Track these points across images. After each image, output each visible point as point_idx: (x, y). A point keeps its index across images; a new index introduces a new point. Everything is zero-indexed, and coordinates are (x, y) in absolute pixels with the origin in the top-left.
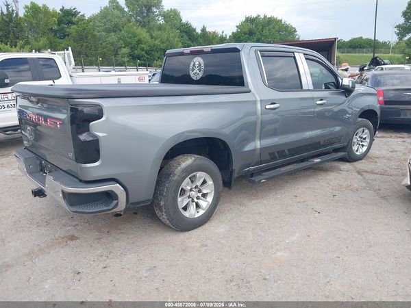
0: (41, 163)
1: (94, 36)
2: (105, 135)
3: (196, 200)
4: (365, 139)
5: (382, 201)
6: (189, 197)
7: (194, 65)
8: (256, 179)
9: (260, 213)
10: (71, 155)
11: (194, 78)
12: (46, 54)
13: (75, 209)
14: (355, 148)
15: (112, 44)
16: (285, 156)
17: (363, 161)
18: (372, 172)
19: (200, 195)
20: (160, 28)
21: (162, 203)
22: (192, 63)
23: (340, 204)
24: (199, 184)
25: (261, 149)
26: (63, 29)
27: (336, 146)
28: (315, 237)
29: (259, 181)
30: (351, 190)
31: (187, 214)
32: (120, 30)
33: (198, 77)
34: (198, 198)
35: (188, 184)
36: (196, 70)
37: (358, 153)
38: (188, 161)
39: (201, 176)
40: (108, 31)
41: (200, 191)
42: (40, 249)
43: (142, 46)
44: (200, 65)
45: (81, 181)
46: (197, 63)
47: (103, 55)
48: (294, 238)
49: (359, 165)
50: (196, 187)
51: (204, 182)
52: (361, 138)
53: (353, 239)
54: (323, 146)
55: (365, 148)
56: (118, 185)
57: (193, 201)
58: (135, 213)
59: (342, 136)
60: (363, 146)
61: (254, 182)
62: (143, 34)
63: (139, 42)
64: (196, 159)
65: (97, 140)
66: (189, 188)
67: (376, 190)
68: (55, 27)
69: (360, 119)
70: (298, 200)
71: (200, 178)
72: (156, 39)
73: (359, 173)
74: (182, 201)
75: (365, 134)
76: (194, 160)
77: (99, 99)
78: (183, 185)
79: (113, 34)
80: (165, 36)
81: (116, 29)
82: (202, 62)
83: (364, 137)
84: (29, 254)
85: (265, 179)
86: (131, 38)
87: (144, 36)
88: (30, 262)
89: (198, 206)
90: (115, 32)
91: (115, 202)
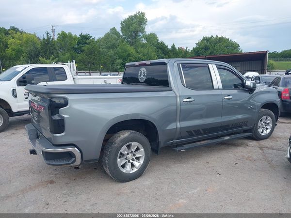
0: (37, 133)
1: (99, 52)
2: (68, 116)
3: (131, 161)
4: (268, 124)
5: (270, 169)
6: (126, 159)
7: (141, 73)
8: (177, 149)
9: (178, 173)
10: (48, 128)
11: (141, 81)
12: (59, 65)
13: (48, 162)
14: (260, 130)
15: (111, 57)
16: (201, 134)
17: (267, 140)
18: (272, 148)
19: (134, 158)
20: (143, 46)
21: (106, 162)
22: (140, 72)
23: (238, 170)
24: (133, 150)
25: (180, 128)
26: (80, 47)
27: (245, 128)
28: (211, 191)
29: (180, 151)
30: (250, 160)
31: (124, 171)
32: (117, 48)
33: (143, 81)
34: (133, 160)
35: (125, 150)
36: (142, 76)
37: (263, 134)
38: (125, 134)
39: (135, 145)
40: (109, 48)
41: (134, 155)
42: (30, 188)
43: (131, 58)
44: (144, 72)
45: (53, 145)
46: (143, 72)
47: (104, 64)
48: (195, 191)
49: (263, 143)
50: (132, 152)
51: (138, 149)
52: (266, 123)
53: (238, 194)
54: (232, 128)
55: (268, 131)
56: (75, 148)
57: (129, 162)
58: (95, 169)
59: (247, 121)
60: (267, 129)
61: (175, 151)
62: (131, 50)
63: (129, 55)
64: (131, 133)
65: (63, 120)
66: (126, 153)
67: (269, 161)
68: (76, 46)
69: (263, 110)
70: (208, 165)
71: (134, 146)
72: (139, 54)
73: (261, 148)
74: (120, 162)
75: (268, 121)
76: (130, 134)
77: (68, 95)
78: (122, 150)
79: (111, 50)
80: (146, 51)
81: (113, 47)
82: (145, 71)
83: (268, 122)
84: (22, 191)
85: (184, 149)
86: (123, 52)
87: (132, 51)
88: (21, 196)
89: (133, 165)
90: (113, 48)
91: (74, 159)
